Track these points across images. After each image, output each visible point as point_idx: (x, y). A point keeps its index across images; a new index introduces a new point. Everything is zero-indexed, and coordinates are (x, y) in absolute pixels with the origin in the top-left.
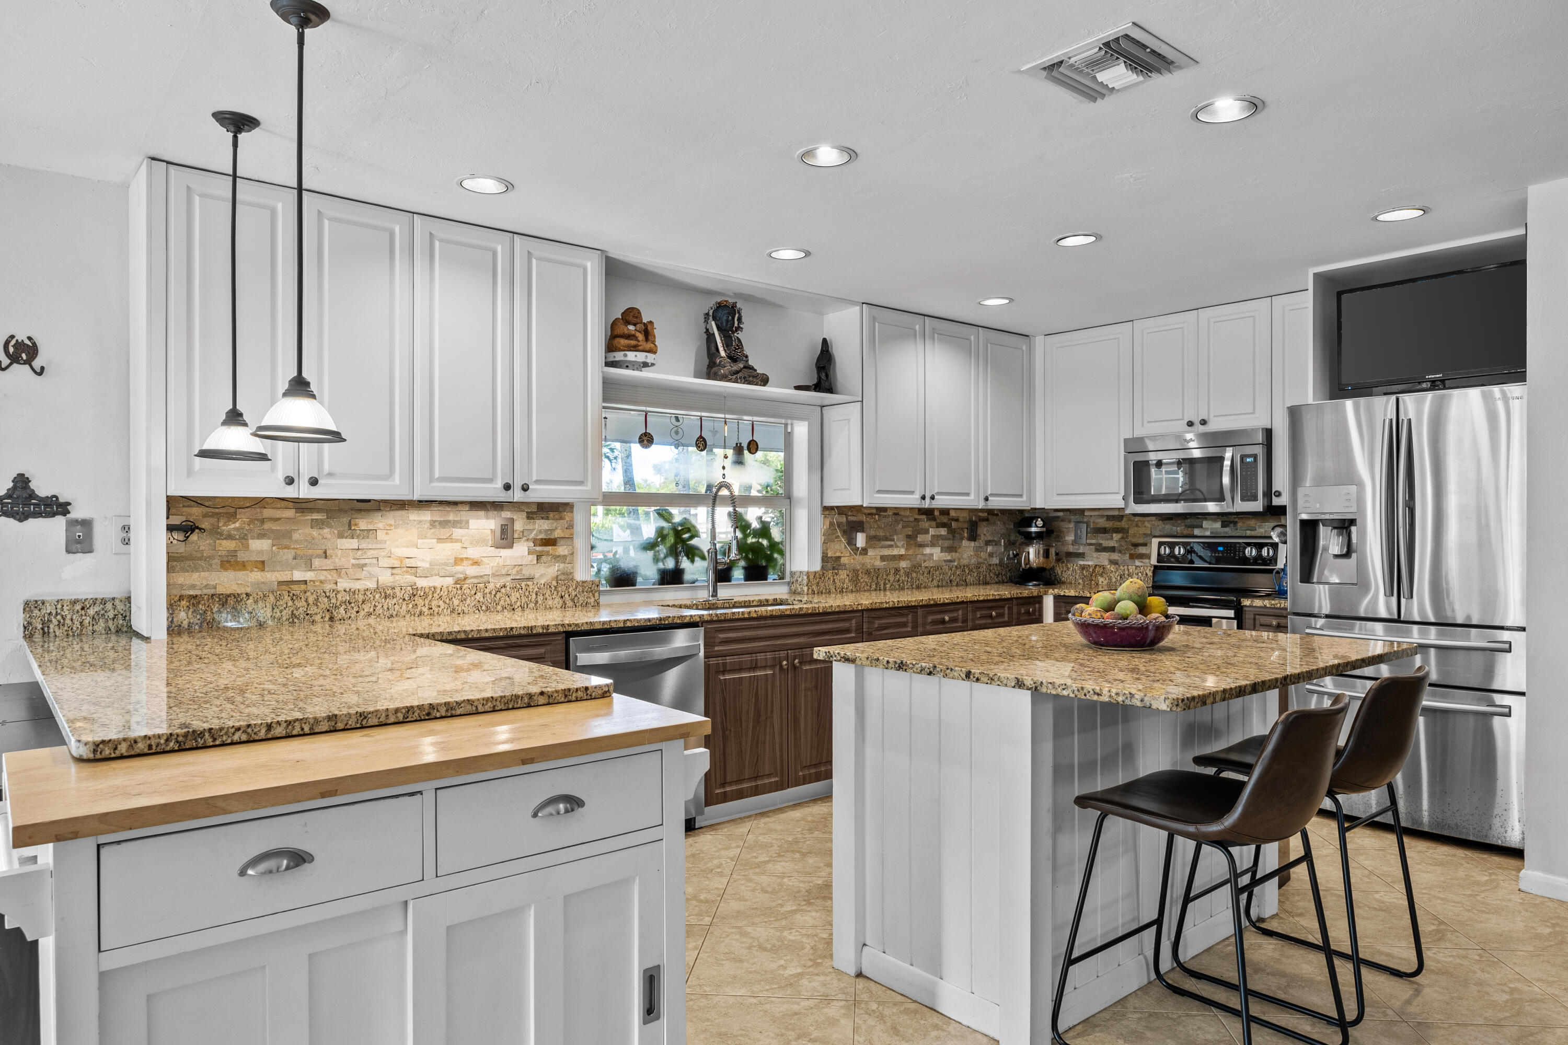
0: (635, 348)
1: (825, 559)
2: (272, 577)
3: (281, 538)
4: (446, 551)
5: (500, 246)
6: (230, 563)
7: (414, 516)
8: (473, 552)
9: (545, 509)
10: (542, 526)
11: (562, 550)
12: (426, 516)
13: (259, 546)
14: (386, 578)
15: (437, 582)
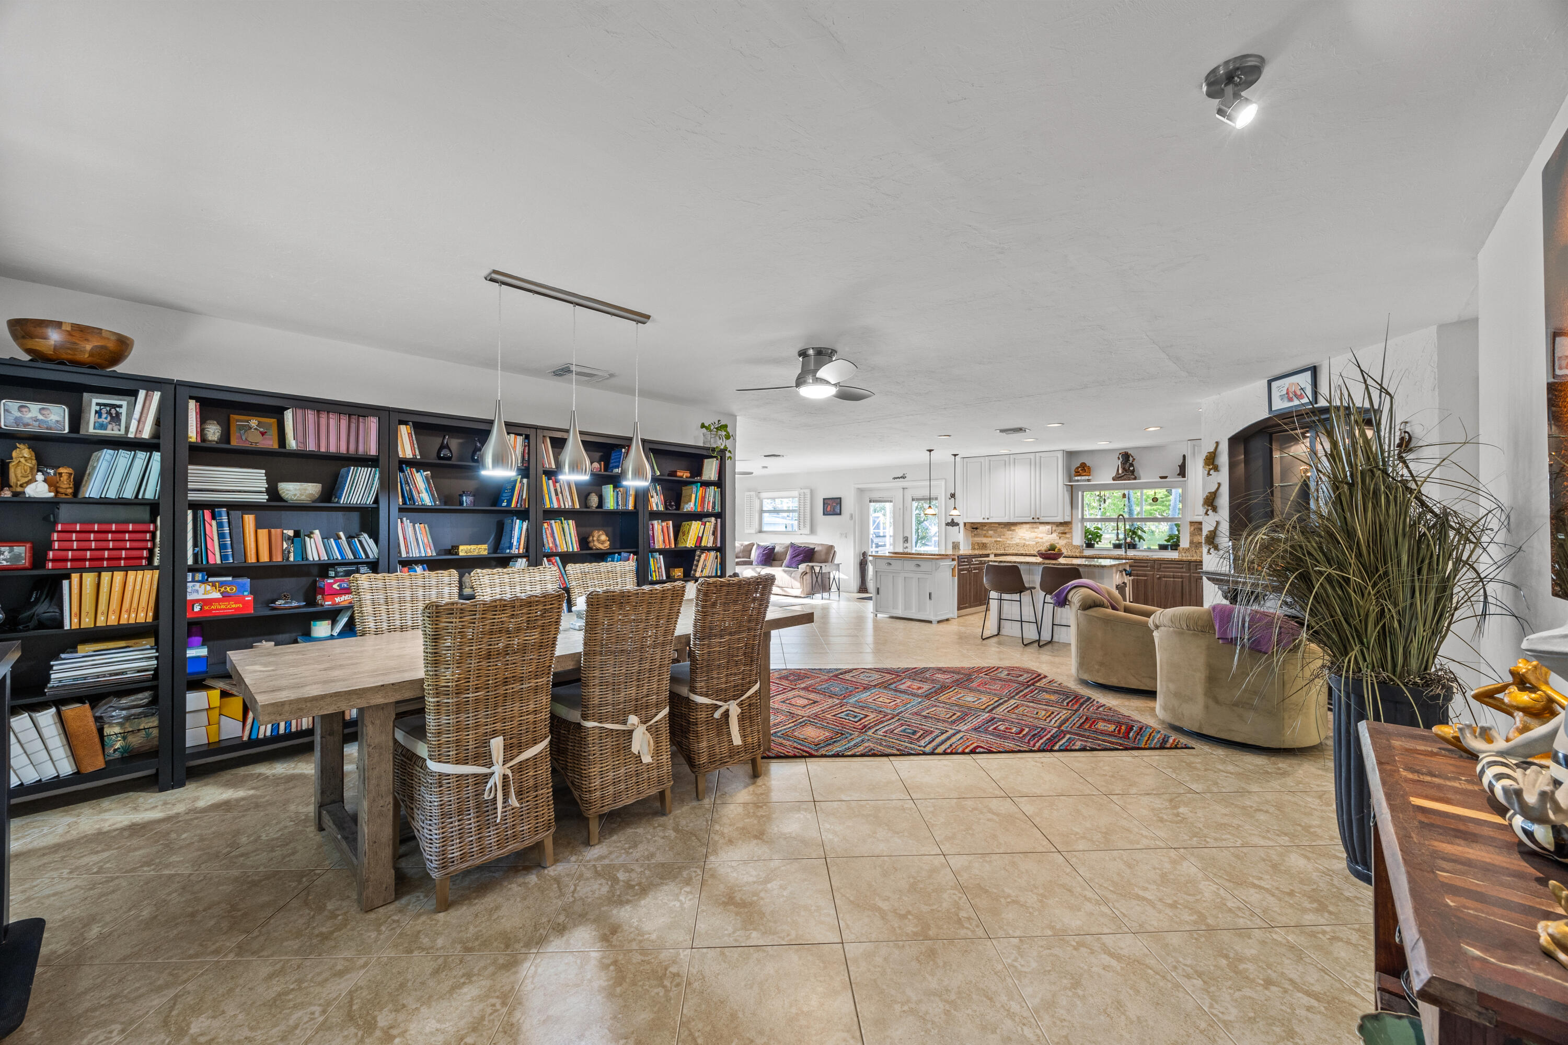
0: (1080, 475)
1: (1191, 542)
2: (993, 540)
3: (995, 531)
4: (1033, 535)
5: (1032, 456)
6: (985, 536)
7: (1025, 526)
8: (1040, 535)
9: (1061, 524)
10: (1061, 529)
11: (1068, 536)
12: (1028, 526)
13: (991, 532)
14: (1018, 541)
15: (1030, 543)
